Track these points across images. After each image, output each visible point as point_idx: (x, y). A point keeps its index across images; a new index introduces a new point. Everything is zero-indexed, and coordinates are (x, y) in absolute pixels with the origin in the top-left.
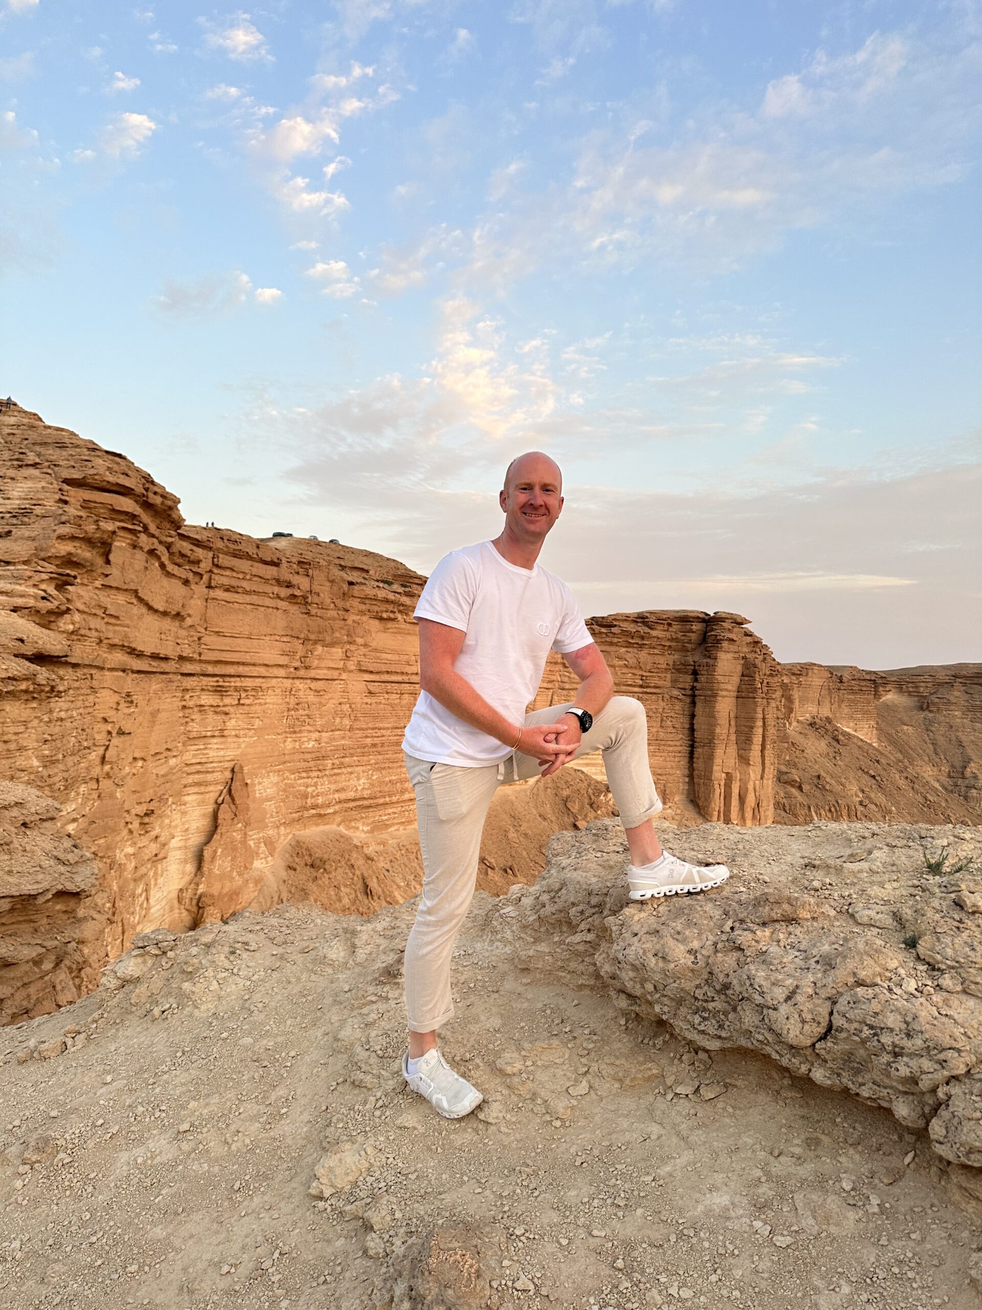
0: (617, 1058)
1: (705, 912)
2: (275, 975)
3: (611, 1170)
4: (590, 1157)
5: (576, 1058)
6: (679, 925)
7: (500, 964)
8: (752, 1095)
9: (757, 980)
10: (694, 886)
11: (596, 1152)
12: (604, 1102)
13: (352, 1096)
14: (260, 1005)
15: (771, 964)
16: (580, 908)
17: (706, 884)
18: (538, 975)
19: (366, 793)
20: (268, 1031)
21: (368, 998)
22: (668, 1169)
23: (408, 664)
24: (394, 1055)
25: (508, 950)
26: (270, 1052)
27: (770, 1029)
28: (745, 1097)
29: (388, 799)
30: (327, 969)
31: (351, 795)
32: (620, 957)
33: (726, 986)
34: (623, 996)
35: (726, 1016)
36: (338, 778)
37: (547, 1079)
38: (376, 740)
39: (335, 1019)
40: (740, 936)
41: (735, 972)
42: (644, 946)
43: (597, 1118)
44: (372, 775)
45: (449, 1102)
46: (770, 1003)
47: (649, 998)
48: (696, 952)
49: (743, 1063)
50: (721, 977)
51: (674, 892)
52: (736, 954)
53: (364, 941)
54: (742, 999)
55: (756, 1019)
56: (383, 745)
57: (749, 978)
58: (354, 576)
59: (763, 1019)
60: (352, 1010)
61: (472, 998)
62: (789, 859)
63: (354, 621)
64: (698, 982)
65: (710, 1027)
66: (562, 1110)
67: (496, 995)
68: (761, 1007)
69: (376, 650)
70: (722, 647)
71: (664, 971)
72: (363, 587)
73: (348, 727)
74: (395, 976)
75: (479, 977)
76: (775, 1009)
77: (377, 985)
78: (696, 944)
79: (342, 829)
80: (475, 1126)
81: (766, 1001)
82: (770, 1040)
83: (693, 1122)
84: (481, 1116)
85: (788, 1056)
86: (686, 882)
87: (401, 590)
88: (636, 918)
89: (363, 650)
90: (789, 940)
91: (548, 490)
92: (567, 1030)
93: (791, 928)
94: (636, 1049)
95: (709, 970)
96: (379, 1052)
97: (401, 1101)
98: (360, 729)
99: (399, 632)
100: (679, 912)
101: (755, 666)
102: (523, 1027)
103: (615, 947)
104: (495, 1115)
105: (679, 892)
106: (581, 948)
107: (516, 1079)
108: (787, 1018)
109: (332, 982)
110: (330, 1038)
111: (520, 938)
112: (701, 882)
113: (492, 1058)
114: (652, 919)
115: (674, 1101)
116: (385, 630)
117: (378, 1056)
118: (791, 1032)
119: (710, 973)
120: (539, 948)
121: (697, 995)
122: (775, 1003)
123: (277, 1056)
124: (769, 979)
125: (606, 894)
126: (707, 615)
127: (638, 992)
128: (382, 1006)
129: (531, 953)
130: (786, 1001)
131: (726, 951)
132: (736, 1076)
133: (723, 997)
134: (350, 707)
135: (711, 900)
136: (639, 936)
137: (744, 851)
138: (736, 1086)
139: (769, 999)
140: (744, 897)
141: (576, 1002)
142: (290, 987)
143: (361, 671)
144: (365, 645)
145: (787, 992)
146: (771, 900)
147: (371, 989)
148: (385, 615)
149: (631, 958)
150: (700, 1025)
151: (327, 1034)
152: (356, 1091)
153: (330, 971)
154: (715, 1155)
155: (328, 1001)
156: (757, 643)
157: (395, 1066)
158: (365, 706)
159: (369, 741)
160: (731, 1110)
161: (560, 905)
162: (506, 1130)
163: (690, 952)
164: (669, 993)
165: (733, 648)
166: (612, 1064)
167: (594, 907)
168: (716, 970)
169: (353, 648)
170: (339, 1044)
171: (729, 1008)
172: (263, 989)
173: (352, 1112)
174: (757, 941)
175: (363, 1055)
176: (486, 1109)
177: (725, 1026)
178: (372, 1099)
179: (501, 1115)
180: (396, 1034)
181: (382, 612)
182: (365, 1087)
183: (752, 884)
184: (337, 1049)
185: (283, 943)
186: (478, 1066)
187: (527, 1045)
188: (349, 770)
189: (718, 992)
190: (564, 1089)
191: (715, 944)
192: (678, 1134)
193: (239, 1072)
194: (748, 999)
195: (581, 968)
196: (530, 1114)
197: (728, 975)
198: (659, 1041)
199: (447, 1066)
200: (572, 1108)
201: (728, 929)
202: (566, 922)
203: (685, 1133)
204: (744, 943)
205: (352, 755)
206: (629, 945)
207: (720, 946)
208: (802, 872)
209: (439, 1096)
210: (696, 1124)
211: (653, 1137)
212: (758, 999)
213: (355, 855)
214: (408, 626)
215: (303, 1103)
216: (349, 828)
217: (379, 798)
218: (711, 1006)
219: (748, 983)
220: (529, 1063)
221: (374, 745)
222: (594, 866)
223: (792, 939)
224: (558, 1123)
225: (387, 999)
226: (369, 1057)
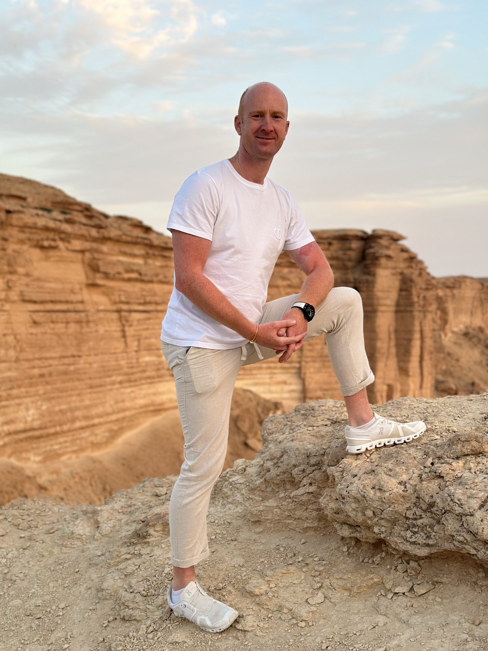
0: (344, 574)
1: (410, 454)
2: (27, 552)
3: (351, 648)
4: (332, 643)
5: (311, 578)
6: (390, 465)
7: (233, 521)
8: (455, 588)
9: (456, 496)
10: (399, 439)
11: (337, 639)
12: (337, 606)
13: (123, 628)
14: (21, 575)
15: (466, 484)
16: (302, 467)
17: (408, 437)
18: (268, 525)
19: (36, 424)
20: (34, 593)
21: (123, 557)
22: (395, 642)
23: (72, 292)
24: (156, 593)
25: (239, 509)
26: (40, 608)
27: (469, 532)
28: (450, 589)
29: (58, 429)
30: (76, 543)
31: (21, 426)
32: (344, 493)
33: (431, 505)
34: (346, 527)
35: (432, 529)
36: (6, 410)
37: (289, 595)
38: (44, 371)
39: (94, 576)
40: (439, 467)
41: (437, 494)
42: (363, 483)
43: (334, 618)
44: (41, 405)
45: (211, 620)
46: (468, 511)
47: (369, 522)
48: (405, 483)
49: (446, 566)
50: (427, 499)
51: (382, 445)
52: (437, 481)
53: (106, 518)
54: (444, 513)
55: (457, 526)
56: (50, 374)
57: (449, 495)
58: (11, 205)
59: (462, 525)
60: (109, 568)
61: (215, 547)
62: (471, 415)
63: (14, 251)
64: (408, 505)
65: (420, 538)
66: (305, 614)
67: (235, 543)
68: (460, 516)
69: (38, 279)
70: (380, 264)
71: (381, 500)
72: (22, 216)
73: (14, 359)
74: (145, 537)
75: (218, 531)
76: (472, 515)
77: (128, 546)
78: (405, 477)
79: (13, 461)
80: (234, 635)
81: (465, 510)
82: (469, 539)
83: (411, 611)
84: (239, 626)
85: (483, 550)
86: (392, 436)
87: (61, 217)
88: (354, 464)
89: (25, 280)
90: (478, 468)
91: (277, 117)
92: (300, 560)
93: (479, 459)
94: (359, 566)
95: (416, 495)
96: (143, 592)
97: (169, 625)
98: (27, 360)
99: (62, 260)
100: (389, 457)
101: (411, 281)
102: (263, 562)
103: (339, 486)
104: (251, 624)
105: (387, 444)
106: (305, 498)
107: (264, 597)
108: (482, 521)
109: (83, 551)
110: (94, 591)
111: (250, 499)
112: (405, 436)
113: (241, 585)
114: (367, 464)
115: (394, 598)
116: (47, 259)
117: (143, 596)
118: (485, 530)
119: (417, 497)
120: (267, 504)
121: (407, 515)
122: (471, 510)
123: (48, 610)
124: (466, 494)
125: (323, 455)
126: (365, 233)
127: (360, 518)
128: (137, 561)
129: (261, 508)
130: (480, 508)
131: (430, 479)
132: (441, 575)
133: (428, 514)
134: (15, 338)
135: (413, 446)
136: (359, 476)
137: (433, 414)
138: (441, 583)
139: (467, 508)
140: (439, 442)
141: (303, 541)
142: (45, 559)
143: (25, 301)
144: (27, 275)
145: (480, 502)
146: (462, 439)
147: (124, 550)
148: (46, 243)
149: (354, 493)
150: (411, 538)
151: (89, 589)
152: (128, 624)
153: (79, 543)
154: (431, 629)
155: (83, 565)
156: (412, 259)
157: (160, 600)
158: (30, 337)
159: (36, 372)
160: (439, 600)
161: (283, 468)
162: (261, 634)
163: (400, 483)
164: (386, 516)
165: (390, 264)
166: (341, 578)
167: (314, 465)
168: (422, 494)
169: (14, 278)
170: (104, 593)
171: (434, 522)
172: (19, 564)
173: (128, 638)
174: (453, 470)
175: (129, 596)
176: (243, 621)
177: (432, 537)
178: (144, 627)
179: (255, 624)
180: (155, 578)
181: (42, 240)
182: (135, 620)
183: (444, 434)
184: (103, 597)
185: (28, 528)
186: (230, 592)
187: (269, 573)
188: (17, 401)
189: (425, 511)
190: (304, 600)
191: (420, 476)
192: (400, 620)
193: (17, 625)
194: (450, 511)
195: (305, 514)
196: (280, 621)
197: (432, 497)
198: (377, 559)
199: (205, 593)
200: (313, 612)
201: (429, 465)
202: (289, 481)
203: (405, 619)
204: (444, 472)
205: (19, 387)
206: (351, 483)
207: (424, 476)
208: (483, 423)
209: (203, 617)
210: (413, 612)
211: (380, 625)
212: (458, 510)
213: (27, 485)
214: (71, 254)
215: (81, 639)
216: (20, 459)
217: (51, 427)
218: (419, 522)
219: (449, 499)
220: (272, 585)
221: (42, 376)
222: (307, 436)
223: (481, 466)
224: (303, 624)
225: (140, 555)
226: (135, 597)
